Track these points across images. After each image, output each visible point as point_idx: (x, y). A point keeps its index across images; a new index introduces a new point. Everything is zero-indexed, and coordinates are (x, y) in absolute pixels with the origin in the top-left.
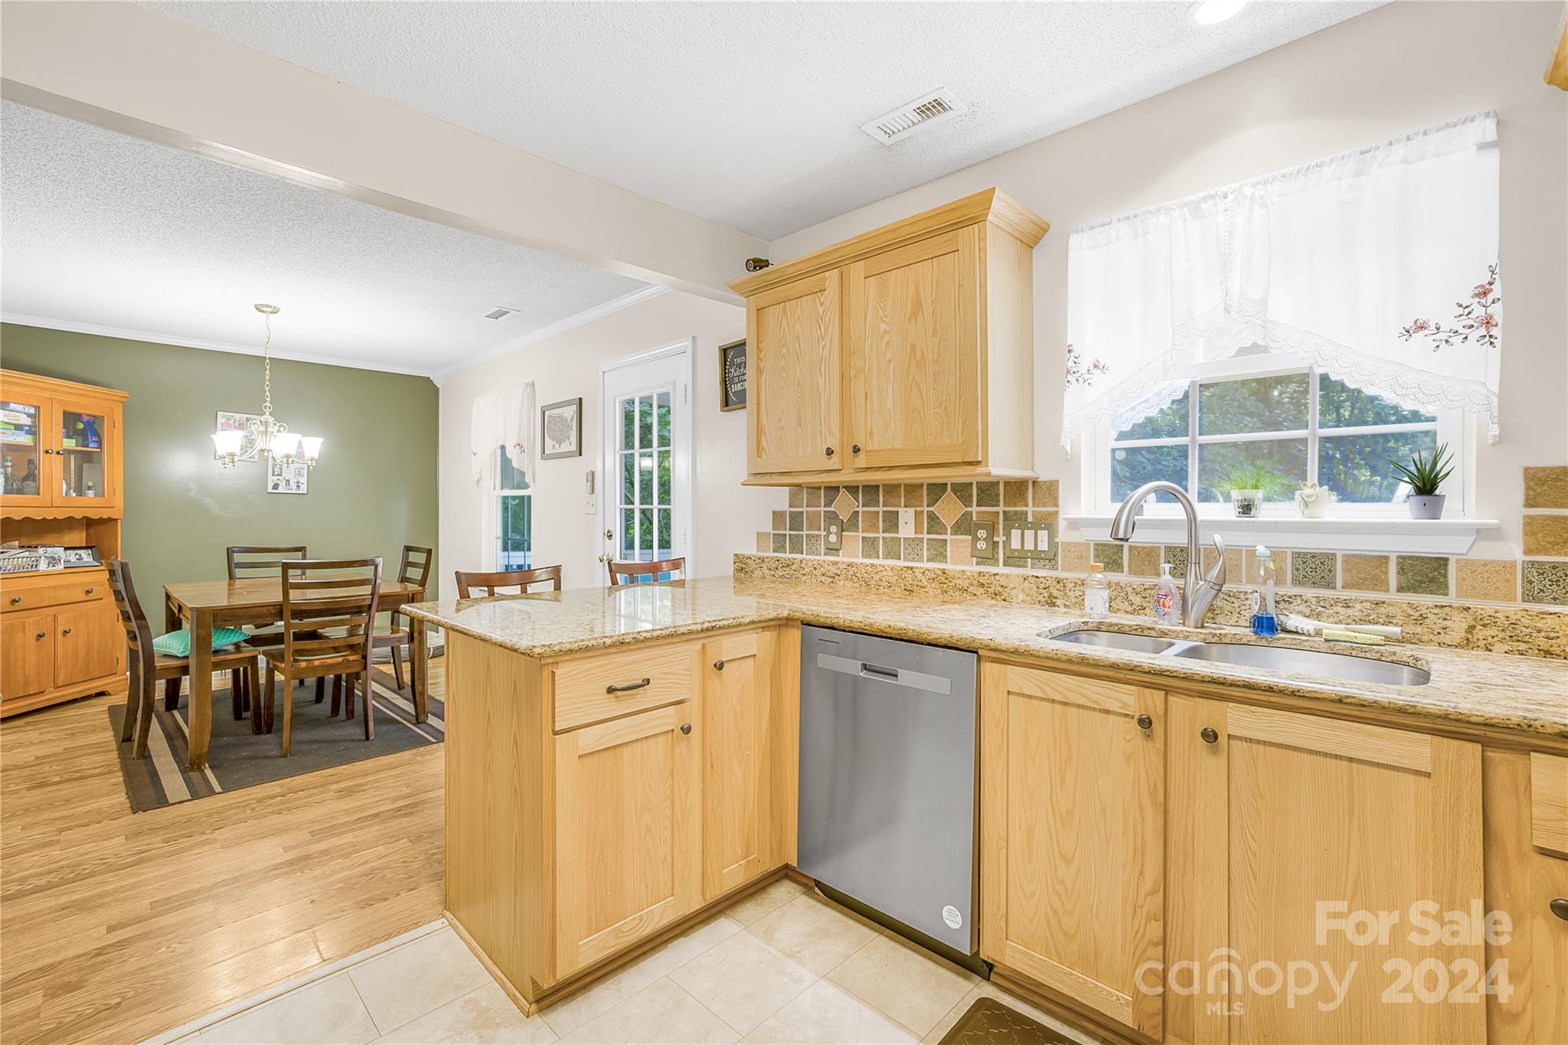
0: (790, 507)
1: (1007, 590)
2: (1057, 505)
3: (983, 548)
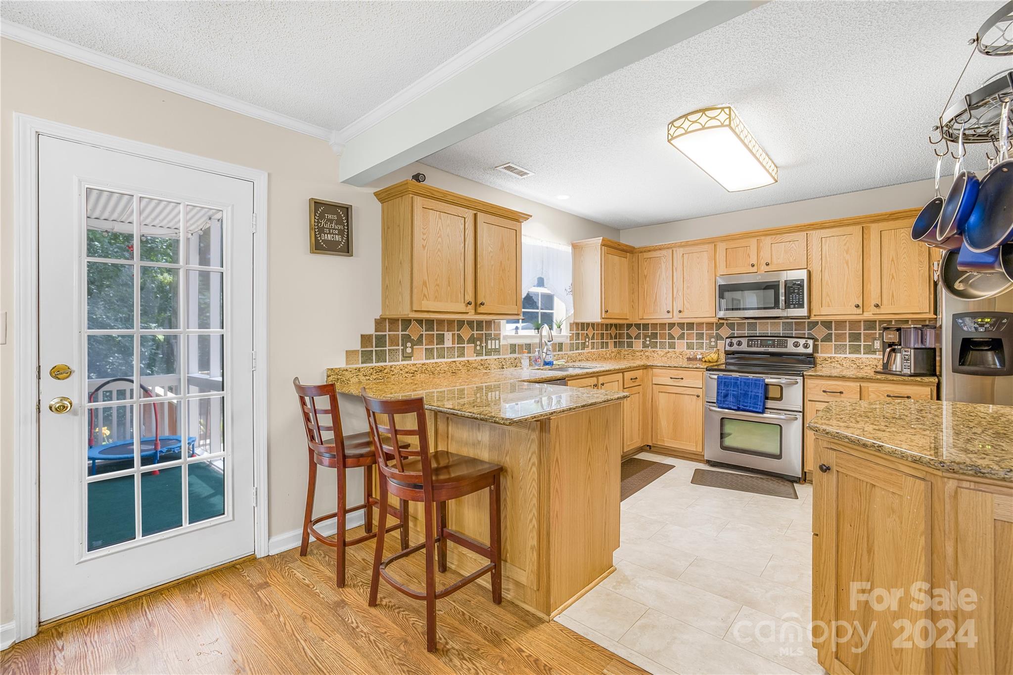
0: (376, 331)
1: (490, 365)
2: (501, 331)
3: (479, 349)
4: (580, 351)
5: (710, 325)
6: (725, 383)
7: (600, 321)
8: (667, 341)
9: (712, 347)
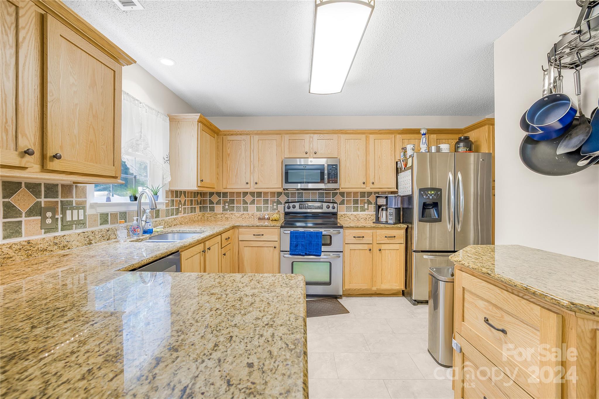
1: (70, 243)
2: (86, 198)
3: (50, 223)
4: (175, 217)
5: (273, 194)
6: (296, 236)
7: (196, 189)
8: (242, 205)
9: (274, 210)
